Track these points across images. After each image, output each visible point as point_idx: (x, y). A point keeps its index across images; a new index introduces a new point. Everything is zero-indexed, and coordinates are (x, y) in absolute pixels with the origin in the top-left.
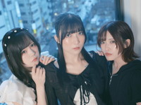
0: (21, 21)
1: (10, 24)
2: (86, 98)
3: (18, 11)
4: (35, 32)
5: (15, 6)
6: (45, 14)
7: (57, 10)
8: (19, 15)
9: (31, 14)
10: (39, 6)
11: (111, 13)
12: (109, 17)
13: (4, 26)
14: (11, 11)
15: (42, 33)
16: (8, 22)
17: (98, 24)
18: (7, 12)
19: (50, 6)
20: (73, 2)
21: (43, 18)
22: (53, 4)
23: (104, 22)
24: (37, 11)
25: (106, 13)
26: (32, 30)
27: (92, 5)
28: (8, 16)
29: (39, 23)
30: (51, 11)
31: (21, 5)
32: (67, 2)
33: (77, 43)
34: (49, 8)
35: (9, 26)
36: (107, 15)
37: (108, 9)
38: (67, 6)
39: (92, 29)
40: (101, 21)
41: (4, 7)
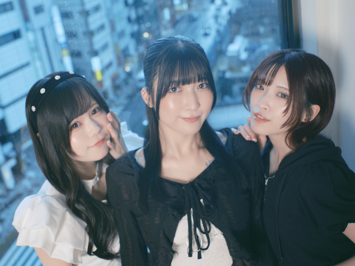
0: (65, 53)
1: (40, 59)
2: (203, 238)
3: (60, 30)
4: (99, 77)
5: (51, 19)
6: (122, 34)
7: (148, 25)
8: (62, 39)
9: (90, 34)
10: (108, 15)
11: (273, 30)
12: (270, 40)
13: (27, 65)
14: (42, 29)
15: (114, 79)
16: (36, 55)
17: (244, 56)
18: (34, 31)
19: (133, 15)
20: (185, 7)
21: (116, 46)
22: (141, 12)
23: (258, 51)
24: (102, 27)
25: (262, 30)
26: (93, 74)
27: (230, 13)
28: (36, 41)
29: (109, 56)
30: (135, 28)
31: (65, 15)
32: (172, 6)
33: (193, 107)
34: (129, 20)
35: (38, 64)
36: (266, 36)
37: (266, 21)
38: (173, 16)
39: (231, 69)
40: (251, 50)
41: (26, 19)
